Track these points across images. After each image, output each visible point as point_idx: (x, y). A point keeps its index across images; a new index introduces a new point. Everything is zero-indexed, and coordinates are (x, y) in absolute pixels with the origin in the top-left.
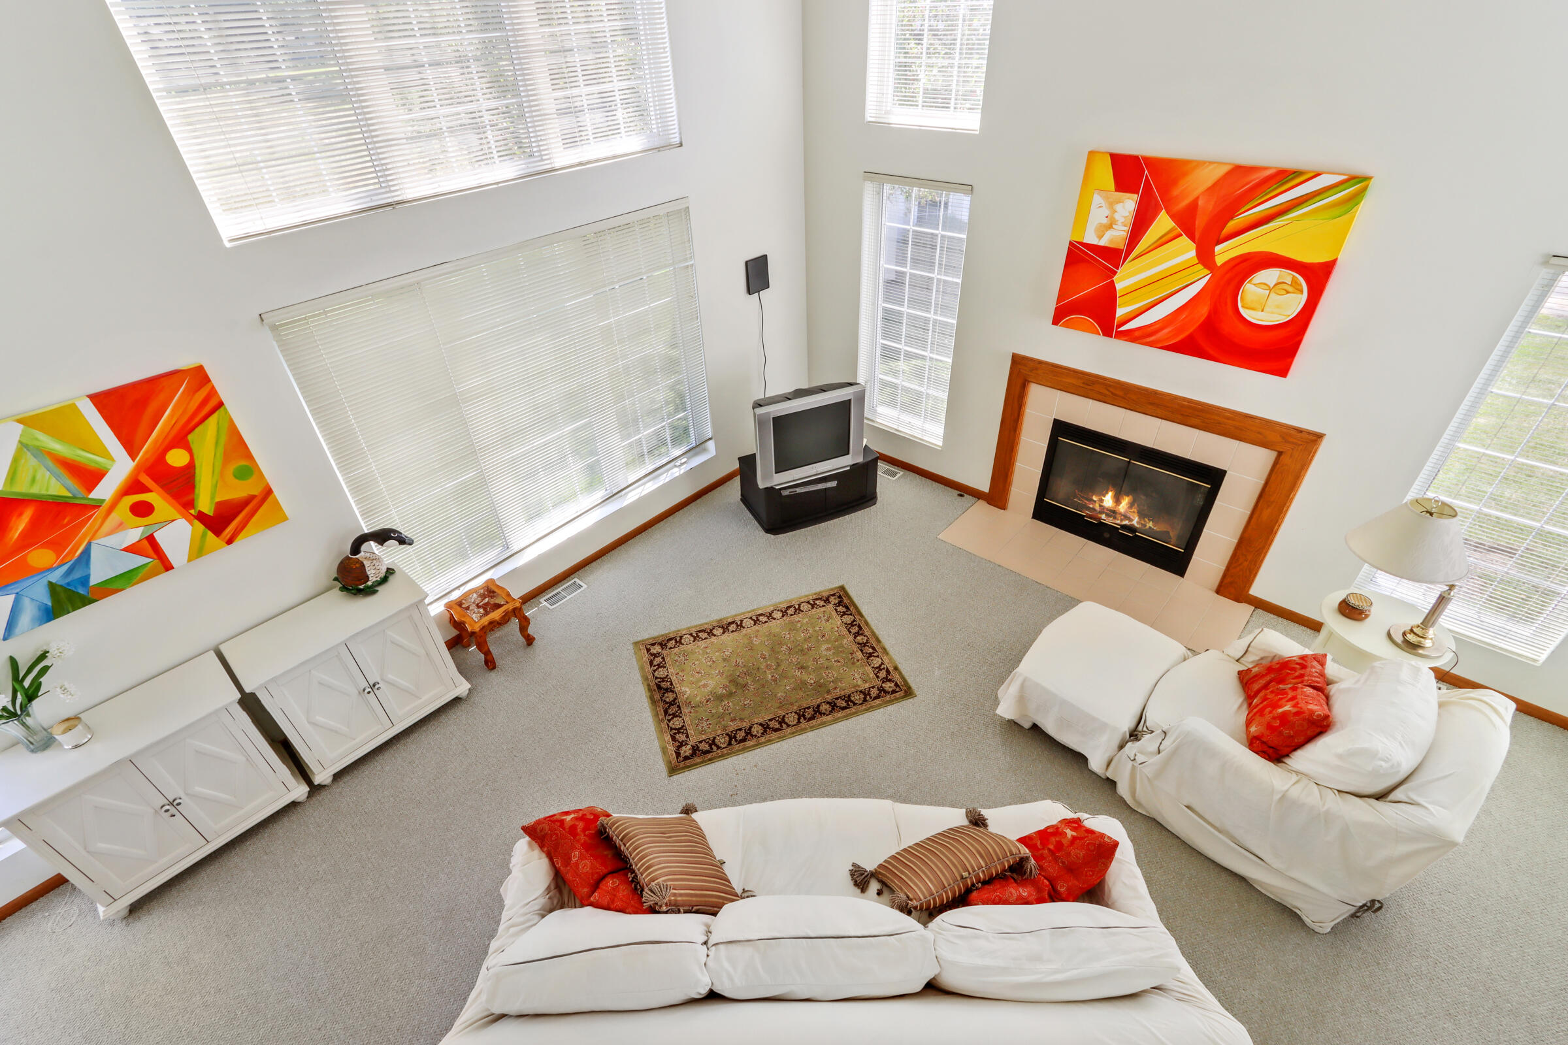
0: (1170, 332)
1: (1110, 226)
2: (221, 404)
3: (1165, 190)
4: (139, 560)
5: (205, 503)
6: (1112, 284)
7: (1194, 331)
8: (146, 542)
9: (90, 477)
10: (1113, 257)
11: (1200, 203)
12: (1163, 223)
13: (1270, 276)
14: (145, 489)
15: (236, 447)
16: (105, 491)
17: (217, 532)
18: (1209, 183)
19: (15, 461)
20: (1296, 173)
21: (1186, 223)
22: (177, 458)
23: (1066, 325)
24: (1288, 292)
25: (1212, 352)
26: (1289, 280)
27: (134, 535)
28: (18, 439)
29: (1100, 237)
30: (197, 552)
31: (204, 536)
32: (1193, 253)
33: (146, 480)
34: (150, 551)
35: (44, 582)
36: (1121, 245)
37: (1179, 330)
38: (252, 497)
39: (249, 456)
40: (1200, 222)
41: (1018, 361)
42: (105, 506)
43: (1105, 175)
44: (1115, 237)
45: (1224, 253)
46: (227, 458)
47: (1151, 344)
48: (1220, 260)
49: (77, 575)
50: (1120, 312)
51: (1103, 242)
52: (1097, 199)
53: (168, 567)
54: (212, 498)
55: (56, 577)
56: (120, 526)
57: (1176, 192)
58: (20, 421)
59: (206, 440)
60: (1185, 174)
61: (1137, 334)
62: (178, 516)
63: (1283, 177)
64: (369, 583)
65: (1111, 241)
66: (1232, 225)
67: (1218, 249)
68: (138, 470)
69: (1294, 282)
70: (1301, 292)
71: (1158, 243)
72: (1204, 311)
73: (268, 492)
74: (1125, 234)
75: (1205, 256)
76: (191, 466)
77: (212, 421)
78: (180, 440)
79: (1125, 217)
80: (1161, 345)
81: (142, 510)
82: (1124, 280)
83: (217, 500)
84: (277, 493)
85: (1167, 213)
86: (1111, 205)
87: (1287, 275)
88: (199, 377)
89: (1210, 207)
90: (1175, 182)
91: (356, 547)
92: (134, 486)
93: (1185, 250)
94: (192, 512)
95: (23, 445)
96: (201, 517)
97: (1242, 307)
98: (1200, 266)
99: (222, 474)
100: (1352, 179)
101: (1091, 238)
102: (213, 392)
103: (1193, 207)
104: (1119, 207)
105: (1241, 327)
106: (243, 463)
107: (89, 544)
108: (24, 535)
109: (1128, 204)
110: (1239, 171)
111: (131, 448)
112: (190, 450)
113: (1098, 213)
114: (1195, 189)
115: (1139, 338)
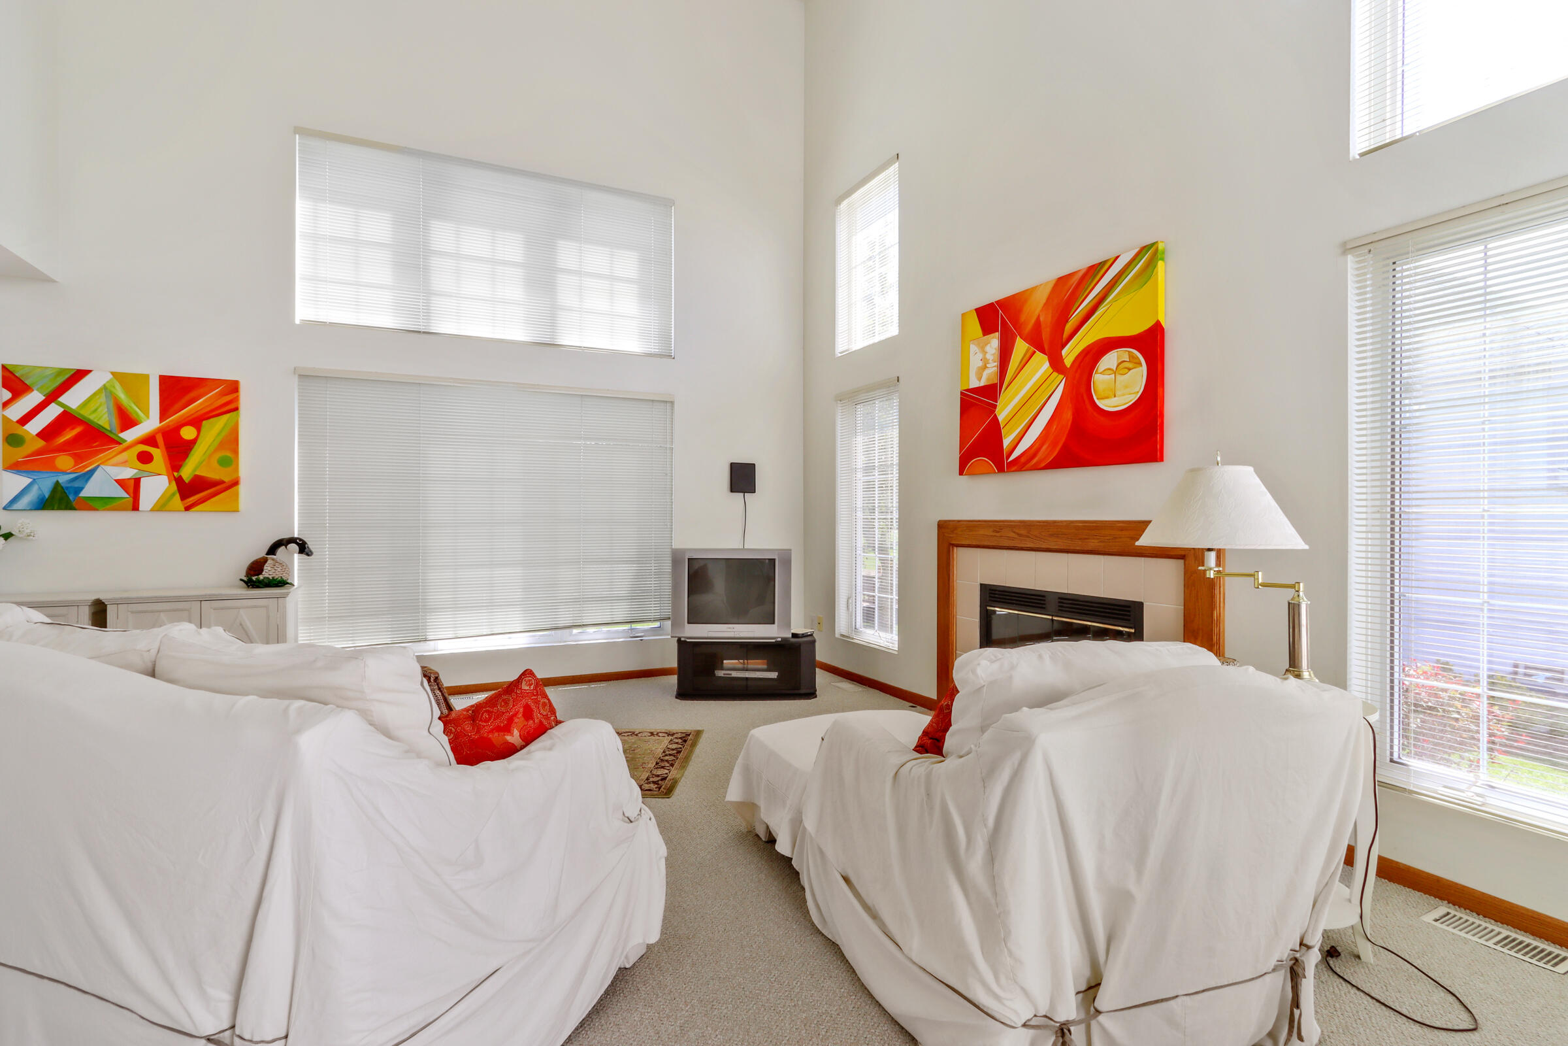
0: (1048, 447)
1: (985, 367)
2: (236, 409)
3: (1016, 323)
4: (121, 493)
5: (187, 472)
6: (996, 419)
7: (1066, 439)
8: (132, 482)
9: (127, 421)
10: (991, 392)
11: (1042, 319)
12: (1021, 347)
13: (1110, 360)
14: (156, 445)
15: (231, 442)
16: (130, 435)
17: (183, 497)
18: (1044, 301)
19: (95, 394)
20: (1101, 265)
21: (1037, 344)
22: (188, 433)
23: (973, 473)
24: (1130, 369)
25: (1088, 456)
27: (128, 473)
28: (104, 383)
29: (980, 379)
30: (161, 507)
31: (173, 495)
32: (1047, 364)
33: (160, 439)
34: (131, 490)
35: (54, 480)
36: (996, 380)
37: (1054, 444)
38: (223, 482)
39: (236, 451)
40: (1046, 335)
41: (942, 528)
42: (125, 445)
43: (975, 327)
45: (1070, 354)
46: (222, 446)
47: (1035, 467)
48: (1068, 362)
49: (76, 484)
50: (1007, 442)
51: (982, 383)
52: (973, 348)
53: (135, 507)
54: (195, 470)
55: (63, 479)
56: (125, 463)
57: (1023, 318)
58: (113, 373)
59: (214, 430)
60: (1026, 301)
61: (1023, 460)
62: (165, 472)
63: (1094, 271)
64: (261, 577)
65: (988, 379)
66: (1068, 329)
67: (1064, 353)
68: (159, 430)
69: (1132, 358)
70: (1140, 364)
71: (1019, 369)
72: (1068, 415)
73: (235, 483)
74: (996, 368)
75: (1056, 364)
76: (193, 442)
77: (225, 417)
78: (196, 422)
79: (993, 355)
80: (1043, 465)
81: (145, 458)
82: (1003, 410)
83: (197, 473)
84: (242, 489)
85: (1022, 338)
86: (983, 349)
88: (233, 387)
89: (1049, 319)
90: (1020, 311)
91: (272, 550)
92: (150, 440)
93: (1041, 364)
94: (176, 474)
95: (105, 387)
96: (179, 481)
97: (1097, 399)
98: (1055, 374)
99: (210, 456)
100: (1145, 250)
101: (974, 383)
102: (237, 399)
103: (1038, 325)
104: (988, 348)
105: (1103, 420)
106: (229, 454)
107: (98, 466)
108: (67, 443)
109: (994, 343)
110: (1062, 281)
111: (164, 413)
112: (199, 431)
113: (975, 361)
114: (1035, 309)
115: (1025, 464)
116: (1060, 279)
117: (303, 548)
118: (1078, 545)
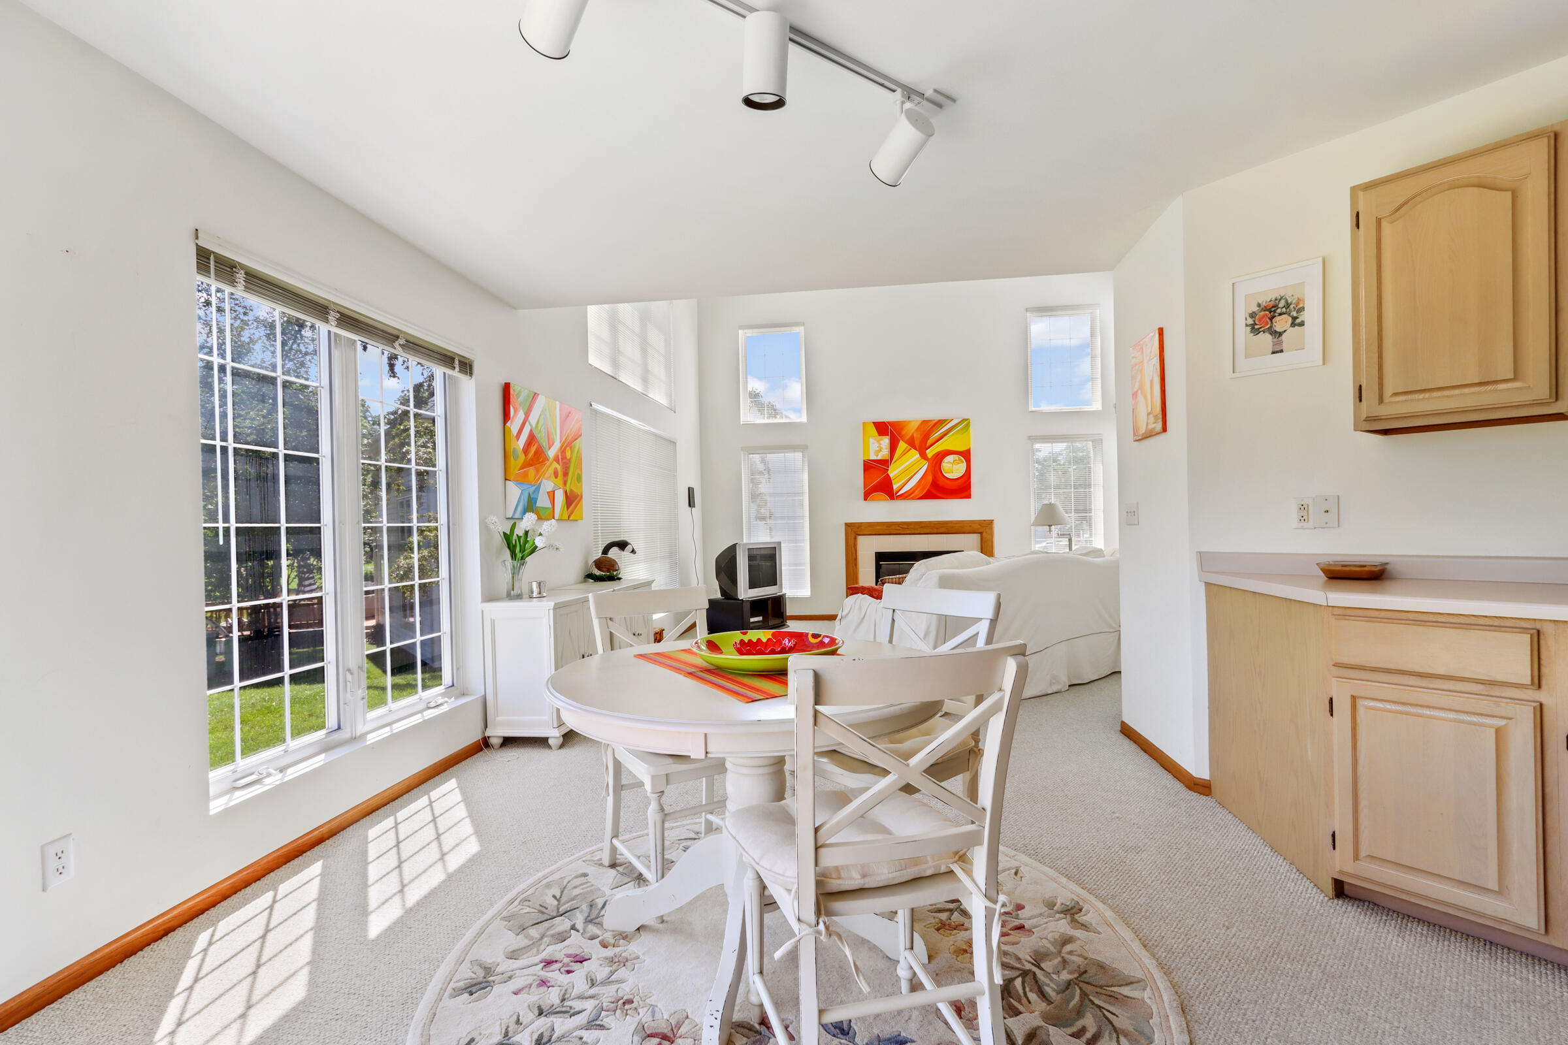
0: (919, 491)
1: (880, 450)
3: (899, 434)
4: (549, 503)
6: (888, 475)
7: (928, 489)
9: (551, 442)
10: (885, 463)
11: (915, 435)
12: (902, 446)
13: (949, 459)
14: (559, 463)
17: (568, 507)
18: (915, 428)
20: (945, 420)
21: (911, 443)
22: (568, 453)
23: (872, 499)
24: (958, 464)
25: (940, 495)
26: (957, 459)
27: (551, 487)
29: (877, 456)
30: (561, 516)
32: (918, 455)
33: (560, 459)
34: (552, 501)
36: (887, 458)
37: (923, 489)
38: (578, 497)
40: (917, 443)
41: (848, 526)
42: (550, 463)
43: (873, 431)
44: (884, 454)
45: (930, 453)
47: (913, 499)
48: (929, 456)
49: (535, 496)
50: (895, 487)
51: (879, 458)
52: (871, 440)
53: (554, 516)
55: (531, 491)
56: (550, 478)
57: (903, 433)
58: (545, 397)
60: (905, 426)
61: (905, 495)
62: (562, 486)
63: (941, 422)
64: (618, 572)
65: (882, 457)
66: (929, 442)
67: (927, 451)
69: (960, 459)
70: (963, 462)
71: (903, 454)
72: (930, 478)
73: (582, 496)
74: (888, 453)
75: (923, 456)
77: (578, 441)
79: (886, 446)
80: (917, 498)
81: (556, 474)
82: (893, 472)
83: (571, 488)
84: (583, 500)
85: (903, 441)
86: (878, 442)
87: (956, 457)
89: (919, 437)
90: (902, 429)
91: (606, 551)
92: (557, 458)
93: (915, 455)
94: (565, 488)
95: (543, 410)
96: (566, 492)
97: (944, 473)
98: (923, 460)
99: (574, 473)
100: (964, 420)
101: (873, 457)
103: (912, 438)
104: (882, 442)
105: (947, 482)
106: (579, 472)
107: (542, 480)
108: (532, 459)
109: (886, 441)
110: (925, 422)
111: (561, 436)
113: (873, 447)
114: (910, 430)
115: (905, 497)
116: (924, 421)
117: (622, 545)
118: (935, 531)
